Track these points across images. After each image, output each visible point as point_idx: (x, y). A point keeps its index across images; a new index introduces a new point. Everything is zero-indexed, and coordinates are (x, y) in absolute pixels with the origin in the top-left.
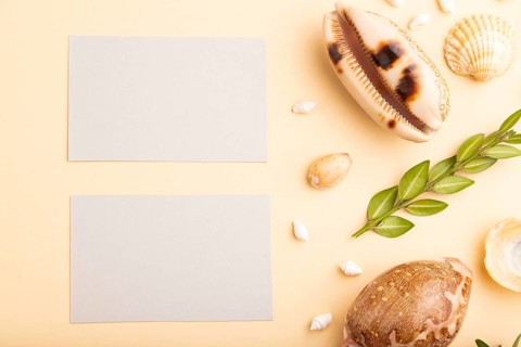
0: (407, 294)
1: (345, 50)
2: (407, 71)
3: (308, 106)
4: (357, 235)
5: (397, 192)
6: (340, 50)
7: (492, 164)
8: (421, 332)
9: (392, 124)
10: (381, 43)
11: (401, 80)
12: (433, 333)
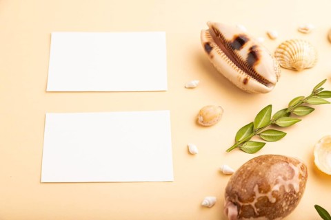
0: (263, 163)
1: (213, 44)
2: (251, 49)
3: (195, 83)
4: (230, 150)
5: (253, 127)
6: (211, 45)
7: (311, 111)
8: (275, 184)
9: (245, 82)
10: (235, 36)
11: (249, 54)
12: (283, 186)
